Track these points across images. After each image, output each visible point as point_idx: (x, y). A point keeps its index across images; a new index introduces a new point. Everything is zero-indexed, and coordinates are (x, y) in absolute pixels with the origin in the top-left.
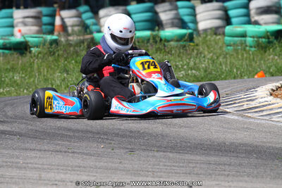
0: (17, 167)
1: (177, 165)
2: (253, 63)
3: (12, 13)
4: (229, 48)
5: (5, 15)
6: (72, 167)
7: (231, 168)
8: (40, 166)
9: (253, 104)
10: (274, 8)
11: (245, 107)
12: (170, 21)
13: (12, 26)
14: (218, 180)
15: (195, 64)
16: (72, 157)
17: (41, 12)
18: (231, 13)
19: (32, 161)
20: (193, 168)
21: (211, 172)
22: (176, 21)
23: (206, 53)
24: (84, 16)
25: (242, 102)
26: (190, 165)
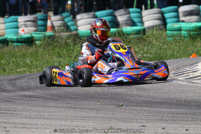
0: (45, 118)
1: (151, 114)
2: (188, 49)
3: (17, 19)
4: (170, 38)
5: (12, 20)
6: (81, 117)
7: (188, 116)
8: (60, 117)
9: (196, 74)
10: (195, 12)
11: (191, 76)
12: (125, 22)
13: (17, 28)
14: (181, 124)
15: (148, 50)
16: (80, 111)
17: (36, 18)
18: (166, 15)
19: (54, 114)
20: (163, 116)
21: (175, 119)
22: (129, 22)
23: (155, 42)
24: (66, 20)
25: (189, 73)
26: (160, 115)
